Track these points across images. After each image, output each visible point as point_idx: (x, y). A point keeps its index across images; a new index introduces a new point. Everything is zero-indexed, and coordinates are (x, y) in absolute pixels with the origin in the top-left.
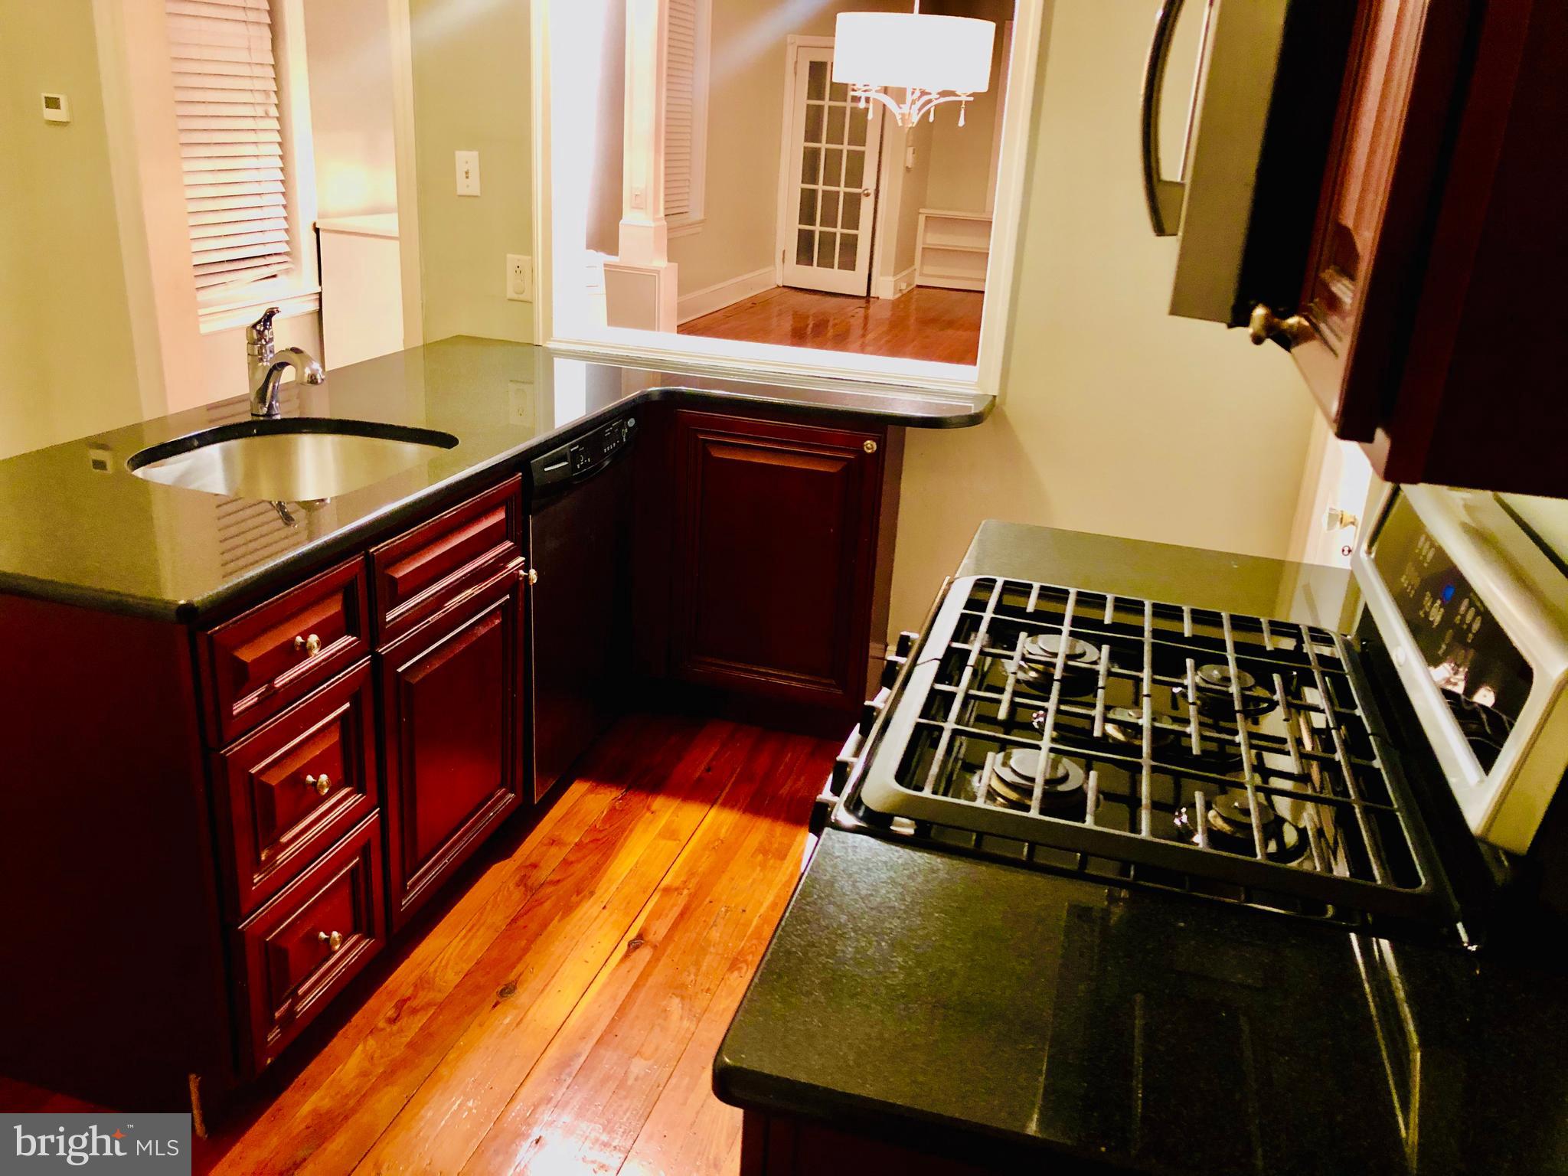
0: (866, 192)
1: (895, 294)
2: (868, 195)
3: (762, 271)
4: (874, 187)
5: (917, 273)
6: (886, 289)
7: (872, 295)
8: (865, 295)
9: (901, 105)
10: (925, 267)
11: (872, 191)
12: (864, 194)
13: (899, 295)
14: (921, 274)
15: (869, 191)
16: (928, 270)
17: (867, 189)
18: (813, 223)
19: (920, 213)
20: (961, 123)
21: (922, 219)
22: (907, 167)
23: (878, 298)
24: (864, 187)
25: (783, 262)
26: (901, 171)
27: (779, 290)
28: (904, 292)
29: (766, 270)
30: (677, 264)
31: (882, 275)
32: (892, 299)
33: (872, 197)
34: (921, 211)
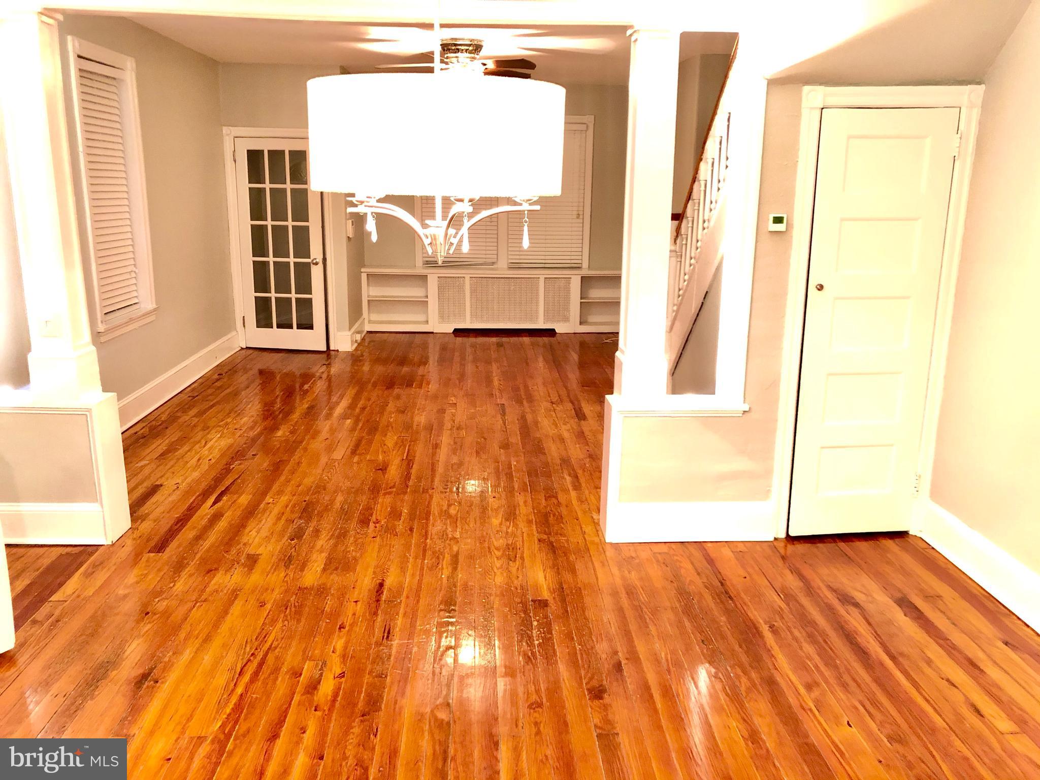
0: (314, 261)
1: (352, 345)
2: (317, 264)
3: (225, 338)
4: (322, 257)
5: (366, 321)
6: (344, 342)
7: (332, 348)
8: (325, 349)
9: (428, 222)
10: (371, 315)
11: (320, 259)
12: (314, 264)
13: (356, 345)
14: (370, 322)
15: (317, 260)
16: (374, 317)
17: (315, 259)
18: (268, 290)
19: (362, 272)
20: (526, 244)
21: (364, 277)
22: (348, 237)
23: (338, 351)
24: (312, 258)
25: (244, 326)
26: (345, 241)
27: (243, 351)
28: (359, 341)
29: (229, 336)
30: (116, 394)
31: (338, 330)
32: (350, 350)
33: (321, 265)
34: (363, 270)
